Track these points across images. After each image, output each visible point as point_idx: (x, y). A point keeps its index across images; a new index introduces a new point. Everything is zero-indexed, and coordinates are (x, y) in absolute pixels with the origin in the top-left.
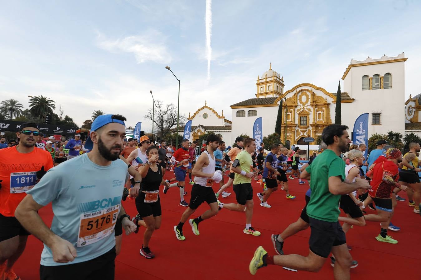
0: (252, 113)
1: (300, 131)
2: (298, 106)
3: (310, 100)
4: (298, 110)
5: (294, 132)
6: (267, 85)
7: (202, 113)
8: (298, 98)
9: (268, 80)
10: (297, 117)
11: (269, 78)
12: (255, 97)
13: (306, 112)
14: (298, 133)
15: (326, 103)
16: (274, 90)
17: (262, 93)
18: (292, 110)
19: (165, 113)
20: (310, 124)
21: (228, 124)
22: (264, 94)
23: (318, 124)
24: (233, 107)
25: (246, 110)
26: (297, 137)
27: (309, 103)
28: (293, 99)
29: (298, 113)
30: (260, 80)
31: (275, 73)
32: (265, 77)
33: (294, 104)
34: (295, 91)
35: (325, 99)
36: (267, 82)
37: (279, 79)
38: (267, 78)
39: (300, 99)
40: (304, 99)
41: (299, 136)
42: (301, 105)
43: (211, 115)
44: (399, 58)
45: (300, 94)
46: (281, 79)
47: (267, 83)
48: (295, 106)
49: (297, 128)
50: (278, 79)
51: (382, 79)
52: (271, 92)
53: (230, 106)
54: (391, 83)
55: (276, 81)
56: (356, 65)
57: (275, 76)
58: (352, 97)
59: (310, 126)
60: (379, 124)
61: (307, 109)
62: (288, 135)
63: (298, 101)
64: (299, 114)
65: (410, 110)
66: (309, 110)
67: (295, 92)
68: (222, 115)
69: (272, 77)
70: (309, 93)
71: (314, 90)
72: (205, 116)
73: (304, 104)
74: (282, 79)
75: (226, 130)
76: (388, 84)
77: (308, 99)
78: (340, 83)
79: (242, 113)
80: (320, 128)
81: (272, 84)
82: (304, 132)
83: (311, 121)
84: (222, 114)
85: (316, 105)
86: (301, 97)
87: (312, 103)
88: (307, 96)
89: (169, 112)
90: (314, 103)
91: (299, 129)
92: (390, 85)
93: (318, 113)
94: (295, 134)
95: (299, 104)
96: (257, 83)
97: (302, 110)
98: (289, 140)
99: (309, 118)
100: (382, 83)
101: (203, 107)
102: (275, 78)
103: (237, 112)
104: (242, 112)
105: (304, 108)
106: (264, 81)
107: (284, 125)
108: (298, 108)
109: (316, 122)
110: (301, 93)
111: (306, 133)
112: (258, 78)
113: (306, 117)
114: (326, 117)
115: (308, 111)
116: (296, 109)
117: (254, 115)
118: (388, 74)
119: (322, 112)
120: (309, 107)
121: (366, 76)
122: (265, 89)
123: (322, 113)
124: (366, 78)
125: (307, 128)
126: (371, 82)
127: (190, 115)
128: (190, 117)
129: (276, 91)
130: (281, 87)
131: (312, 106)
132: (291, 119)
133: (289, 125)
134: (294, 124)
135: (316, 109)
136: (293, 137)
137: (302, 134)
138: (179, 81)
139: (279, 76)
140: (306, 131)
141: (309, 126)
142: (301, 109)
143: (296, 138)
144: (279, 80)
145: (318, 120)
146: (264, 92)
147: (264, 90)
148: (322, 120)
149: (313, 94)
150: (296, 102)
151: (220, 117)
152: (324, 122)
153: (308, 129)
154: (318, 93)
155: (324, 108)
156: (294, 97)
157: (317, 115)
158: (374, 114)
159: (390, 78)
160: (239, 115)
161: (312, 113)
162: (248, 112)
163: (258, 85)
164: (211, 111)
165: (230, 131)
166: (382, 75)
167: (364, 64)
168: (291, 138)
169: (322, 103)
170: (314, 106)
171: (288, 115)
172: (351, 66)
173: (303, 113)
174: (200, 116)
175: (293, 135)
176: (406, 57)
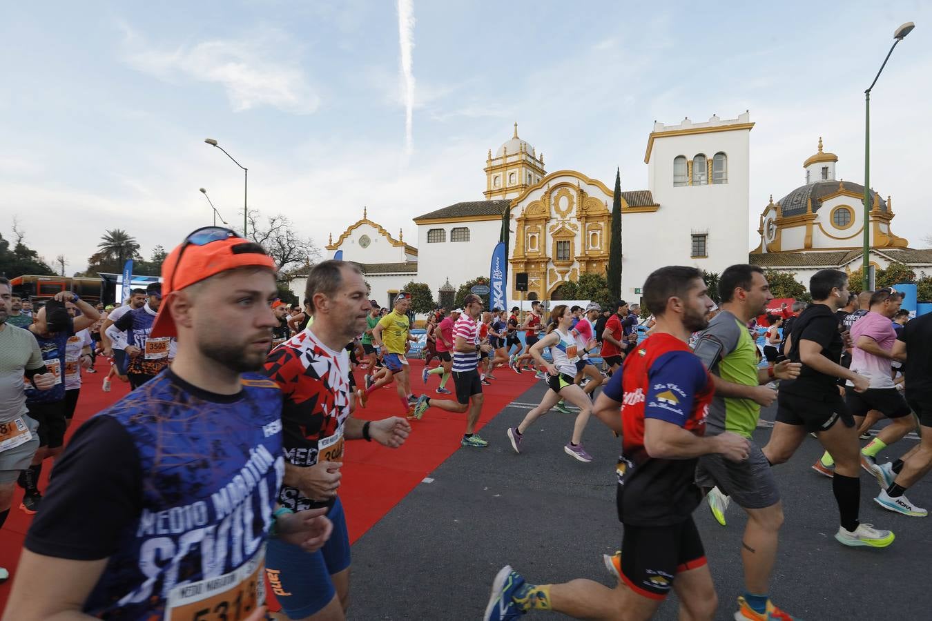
0: (460, 233)
1: (556, 273)
2: (551, 218)
3: (575, 207)
4: (552, 228)
5: (545, 273)
6: (508, 172)
7: (357, 234)
8: (553, 201)
9: (509, 160)
10: (550, 242)
11: (510, 156)
12: (483, 198)
13: (569, 232)
14: (554, 277)
15: (606, 212)
16: (520, 183)
17: (497, 188)
18: (540, 226)
19: (267, 236)
20: (576, 258)
21: (412, 258)
22: (500, 191)
23: (590, 258)
24: (420, 220)
25: (448, 228)
26: (550, 283)
27: (574, 213)
28: (542, 205)
29: (552, 233)
30: (493, 160)
31: (523, 146)
32: (502, 155)
33: (544, 215)
34: (547, 185)
35: (605, 204)
36: (507, 166)
37: (533, 158)
38: (507, 157)
39: (557, 205)
40: (563, 203)
41: (554, 283)
42: (558, 216)
43: (376, 240)
44: (739, 122)
45: (555, 193)
46: (539, 160)
47: (508, 168)
48: (546, 220)
49: (551, 266)
50: (529, 159)
51: (710, 164)
52: (517, 188)
53: (414, 220)
54: (727, 172)
55: (525, 163)
56: (663, 133)
57: (523, 153)
58: (655, 201)
59: (575, 260)
60: (705, 256)
61: (570, 224)
62: (533, 280)
63: (553, 208)
64: (555, 235)
65: (770, 228)
66: (575, 227)
67: (545, 189)
68: (401, 239)
69: (516, 154)
70: (573, 192)
71: (583, 186)
72: (364, 242)
73: (563, 215)
74: (541, 159)
75: (407, 273)
76: (721, 175)
77: (571, 203)
78: (618, 173)
79: (439, 234)
80: (595, 265)
81: (517, 170)
82: (563, 273)
83: (578, 251)
84: (401, 237)
85: (587, 218)
86: (557, 199)
87: (579, 213)
88: (570, 198)
89: (273, 235)
90: (584, 213)
91: (555, 267)
92: (724, 177)
93: (591, 233)
94: (545, 278)
95: (554, 214)
96: (486, 167)
97: (560, 226)
98: (535, 291)
99: (573, 244)
100: (710, 172)
101: (360, 221)
102: (524, 157)
103: (429, 233)
104: (439, 231)
105: (563, 223)
106: (500, 162)
107: (524, 259)
108: (553, 222)
109: (587, 253)
110: (557, 190)
111: (568, 275)
112: (490, 156)
113: (569, 242)
114: (605, 241)
115: (571, 229)
116: (549, 225)
117: (464, 238)
118: (722, 154)
119: (599, 231)
120: (574, 221)
121: (682, 157)
122: (502, 180)
123: (598, 233)
124: (680, 160)
125: (569, 265)
126: (690, 169)
127: (331, 241)
128: (331, 243)
129: (526, 185)
130: (539, 177)
131: (580, 218)
132: (539, 247)
133: (532, 259)
134: (544, 256)
135: (587, 224)
136: (541, 286)
137: (560, 279)
138: (246, 169)
139: (534, 153)
140: (568, 271)
141: (573, 261)
142: (557, 225)
143: (549, 287)
144: (532, 161)
145: (591, 248)
146: (502, 187)
147: (500, 184)
148: (598, 247)
149: (582, 192)
150: (547, 211)
151: (396, 243)
152: (602, 252)
153: (572, 267)
154: (592, 192)
155: (602, 224)
156: (543, 199)
158: (694, 236)
159: (724, 163)
160: (433, 238)
161: (579, 233)
162: (452, 231)
163: (490, 172)
164: (377, 230)
165: (415, 275)
166: (710, 156)
167: (677, 132)
168: (539, 288)
169: (600, 213)
170: (584, 219)
171: (533, 237)
172: (653, 137)
173: (562, 234)
174: (353, 242)
175: (542, 280)
176: (750, 122)
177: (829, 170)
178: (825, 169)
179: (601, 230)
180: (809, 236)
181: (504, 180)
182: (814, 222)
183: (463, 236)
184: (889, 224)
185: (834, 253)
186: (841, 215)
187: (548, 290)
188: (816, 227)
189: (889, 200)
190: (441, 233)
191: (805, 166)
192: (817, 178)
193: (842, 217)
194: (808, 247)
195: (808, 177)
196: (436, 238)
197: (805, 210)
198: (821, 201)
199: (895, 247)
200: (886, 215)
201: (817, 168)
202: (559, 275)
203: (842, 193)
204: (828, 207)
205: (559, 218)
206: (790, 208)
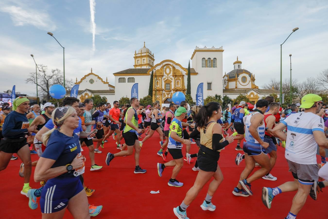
0: (131, 80)
2: (164, 76)
3: (172, 72)
4: (164, 79)
5: (162, 94)
6: (142, 59)
7: (88, 79)
8: (164, 70)
9: (143, 55)
10: (163, 84)
11: (143, 53)
12: (133, 68)
13: (169, 80)
14: (165, 96)
15: (182, 74)
17: (139, 64)
18: (160, 78)
19: (51, 77)
20: (172, 89)
21: (112, 89)
22: (140, 65)
23: (177, 89)
24: (116, 74)
25: (127, 77)
26: (164, 98)
27: (171, 74)
28: (160, 71)
30: (137, 54)
31: (148, 50)
32: (140, 52)
33: (161, 74)
34: (162, 64)
35: (181, 72)
37: (151, 55)
38: (142, 53)
39: (165, 71)
40: (168, 71)
41: (165, 98)
42: (166, 75)
43: (97, 81)
44: (220, 49)
45: (165, 67)
46: (152, 55)
47: (142, 57)
48: (162, 76)
49: (164, 92)
50: (150, 55)
51: (212, 61)
52: (146, 64)
53: (113, 74)
54: (216, 64)
55: (148, 56)
56: (199, 50)
57: (148, 52)
58: (197, 72)
59: (172, 90)
60: (211, 89)
61: (170, 78)
62: (158, 96)
63: (164, 72)
64: (165, 81)
65: (225, 81)
66: (172, 79)
67: (162, 65)
68: (107, 81)
69: (145, 53)
70: (171, 67)
71: (174, 65)
72: (92, 81)
73: (168, 75)
75: (110, 94)
76: (215, 65)
77: (170, 71)
78: (189, 62)
79: (123, 80)
81: (146, 58)
82: (168, 94)
83: (173, 87)
84: (107, 80)
85: (176, 76)
86: (166, 69)
87: (173, 74)
88: (170, 69)
89: (55, 77)
90: (175, 74)
93: (177, 81)
94: (162, 96)
95: (165, 74)
96: (134, 56)
97: (167, 78)
98: (158, 100)
99: (171, 84)
100: (212, 64)
101: (90, 73)
102: (148, 54)
103: (119, 79)
104: (123, 78)
105: (168, 77)
106: (140, 55)
107: (155, 89)
108: (164, 77)
109: (176, 88)
110: (166, 66)
111: (169, 95)
112: (136, 53)
113: (170, 84)
114: (182, 84)
115: (170, 79)
116: (163, 78)
118: (215, 58)
119: (180, 81)
120: (171, 77)
121: (204, 58)
122: (140, 61)
123: (179, 81)
124: (203, 59)
125: (170, 92)
126: (206, 62)
127: (77, 80)
128: (77, 82)
129: (149, 64)
130: (153, 61)
131: (173, 76)
132: (160, 85)
133: (158, 89)
134: (161, 89)
135: (176, 78)
136: (161, 98)
137: (167, 96)
138: (64, 48)
139: (151, 53)
140: (170, 94)
141: (171, 90)
142: (166, 78)
143: (163, 99)
144: (151, 56)
145: (177, 86)
146: (140, 64)
147: (140, 63)
148: (179, 86)
149: (174, 68)
151: (104, 83)
152: (181, 88)
153: (171, 92)
154: (177, 68)
155: (180, 78)
156: (161, 69)
157: (176, 83)
158: (208, 83)
159: (216, 61)
160: (121, 81)
161: (173, 81)
162: (128, 79)
163: (136, 58)
164: (97, 77)
165: (114, 94)
166: (212, 59)
167: (203, 50)
168: (160, 99)
169: (179, 74)
170: (175, 76)
171: (158, 82)
172: (196, 51)
173: (167, 81)
174: (87, 81)
175: (161, 97)
176: (223, 49)
177: (240, 66)
178: (239, 65)
179: (180, 80)
180: (236, 85)
181: (141, 62)
182: (238, 80)
183: (132, 81)
184: (254, 82)
185: (243, 90)
186: (244, 79)
187: (163, 100)
188: (238, 82)
189: (254, 75)
190: (124, 79)
191: (234, 64)
192: (237, 68)
193: (244, 80)
194: (236, 88)
195: (234, 68)
196: (122, 81)
197: (235, 77)
198: (239, 74)
199: (257, 88)
200: (253, 80)
201: (237, 65)
202: (167, 95)
203: (244, 73)
204: (241, 76)
205: (167, 76)
206: (231, 76)
